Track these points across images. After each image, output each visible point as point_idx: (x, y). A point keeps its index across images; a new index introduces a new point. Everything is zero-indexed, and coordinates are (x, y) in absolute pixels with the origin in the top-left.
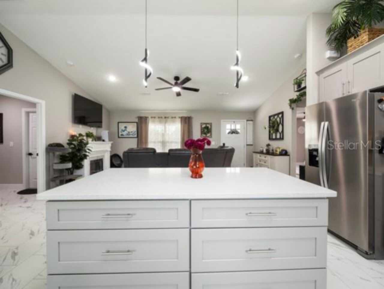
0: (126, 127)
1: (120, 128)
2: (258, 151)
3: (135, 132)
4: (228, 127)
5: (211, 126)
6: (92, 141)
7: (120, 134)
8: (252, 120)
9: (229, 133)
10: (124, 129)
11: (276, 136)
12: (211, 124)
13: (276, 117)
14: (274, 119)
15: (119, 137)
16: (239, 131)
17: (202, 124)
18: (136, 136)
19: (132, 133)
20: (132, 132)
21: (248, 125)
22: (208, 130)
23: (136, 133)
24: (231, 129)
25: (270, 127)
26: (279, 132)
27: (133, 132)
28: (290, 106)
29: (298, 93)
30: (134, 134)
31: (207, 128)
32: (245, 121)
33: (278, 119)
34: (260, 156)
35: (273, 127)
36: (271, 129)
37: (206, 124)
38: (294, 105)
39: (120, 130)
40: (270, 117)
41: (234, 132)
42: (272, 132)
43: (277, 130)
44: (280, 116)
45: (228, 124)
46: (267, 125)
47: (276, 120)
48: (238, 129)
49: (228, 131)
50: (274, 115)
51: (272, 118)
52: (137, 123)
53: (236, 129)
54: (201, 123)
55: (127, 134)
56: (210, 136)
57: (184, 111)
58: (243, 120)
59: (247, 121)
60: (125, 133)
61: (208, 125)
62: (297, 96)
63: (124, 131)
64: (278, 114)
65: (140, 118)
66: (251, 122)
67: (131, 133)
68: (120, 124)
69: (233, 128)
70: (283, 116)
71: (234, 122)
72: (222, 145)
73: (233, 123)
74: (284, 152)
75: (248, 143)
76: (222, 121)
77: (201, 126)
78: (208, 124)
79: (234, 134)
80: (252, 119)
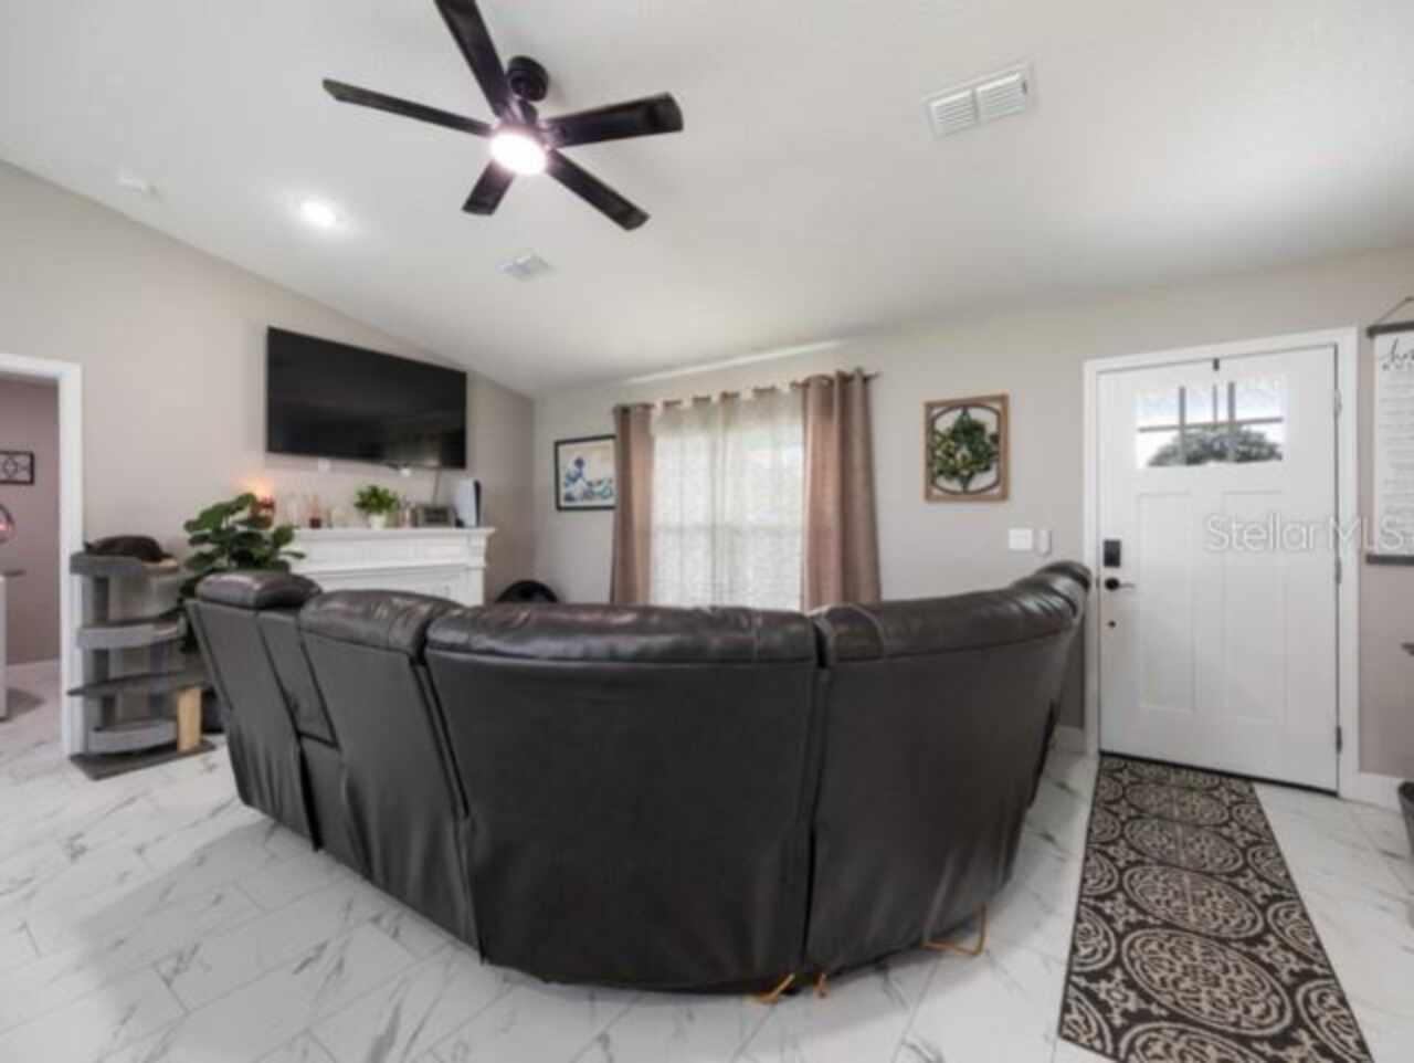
0: (579, 463)
1: (565, 468)
3: (610, 481)
4: (1160, 408)
5: (1002, 417)
6: (388, 525)
7: (563, 491)
9: (1161, 459)
10: (574, 469)
12: (1003, 406)
15: (559, 508)
16: (1273, 434)
17: (935, 411)
18: (613, 500)
19: (600, 488)
20: (600, 483)
22: (974, 452)
27: (604, 485)
30: (608, 492)
31: (968, 431)
37: (965, 405)
39: (563, 479)
41: (1214, 446)
48: (1263, 420)
49: (1151, 445)
52: (615, 438)
53: (1233, 424)
54: (930, 406)
55: (588, 495)
56: (995, 493)
59: (1375, 331)
60: (577, 489)
61: (976, 414)
63: (574, 480)
65: (623, 414)
67: (598, 489)
68: (562, 449)
69: (1204, 413)
73: (1209, 369)
76: (1092, 367)
77: (931, 423)
78: (978, 403)
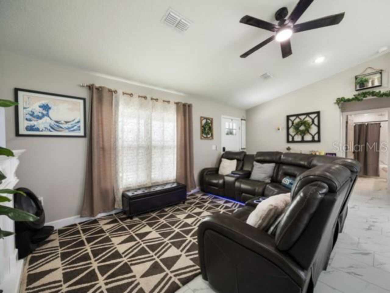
0: (46, 108)
1: (25, 107)
3: (78, 122)
4: (227, 125)
5: (212, 123)
7: (23, 123)
8: (245, 120)
10: (38, 111)
11: (303, 138)
12: (212, 120)
13: (303, 117)
14: (298, 120)
15: (19, 135)
16: (234, 131)
17: (202, 119)
18: (82, 133)
19: (69, 125)
20: (67, 122)
21: (242, 125)
23: (82, 124)
24: (229, 129)
25: (288, 128)
26: (311, 134)
27: (71, 123)
30: (75, 128)
31: (208, 124)
33: (309, 120)
35: (297, 128)
36: (291, 130)
37: (206, 119)
39: (23, 114)
40: (288, 117)
41: (230, 132)
42: (292, 134)
43: (306, 132)
44: (313, 116)
45: (227, 121)
46: (282, 126)
47: (303, 120)
49: (226, 131)
50: (298, 115)
52: (84, 100)
53: (232, 129)
54: (201, 117)
55: (52, 127)
56: (211, 138)
57: (182, 94)
58: (239, 119)
59: (242, 120)
60: (42, 124)
61: (208, 121)
62: (355, 95)
63: (39, 118)
64: (307, 114)
67: (64, 126)
68: (22, 95)
70: (318, 117)
73: (230, 120)
75: (243, 147)
77: (201, 121)
78: (209, 119)
79: (229, 136)
80: (245, 118)
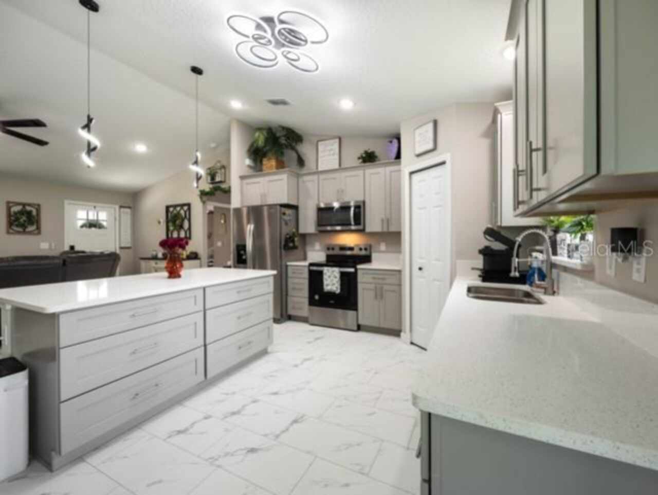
2: (150, 256)
4: (82, 215)
5: (38, 210)
8: (129, 207)
9: (82, 227)
11: (179, 234)
12: (37, 207)
13: (178, 209)
14: (175, 212)
16: (105, 224)
17: (11, 205)
21: (122, 215)
22: (29, 218)
24: (88, 220)
25: (167, 222)
26: (184, 230)
28: (201, 198)
29: (211, 186)
31: (26, 213)
32: (117, 207)
33: (182, 212)
34: (156, 264)
35: (174, 222)
36: (170, 224)
37: (24, 205)
38: (205, 198)
40: (168, 208)
41: (93, 225)
42: (171, 228)
43: (181, 227)
44: (186, 208)
45: (83, 209)
46: (163, 219)
47: (179, 213)
48: (103, 221)
49: (80, 223)
50: (175, 206)
51: (171, 209)
53: (97, 220)
54: (9, 203)
58: (114, 206)
59: (121, 207)
61: (29, 208)
62: (210, 188)
64: (182, 206)
66: (128, 210)
69: (92, 216)
70: (189, 209)
71: (95, 207)
72: (67, 248)
73: (93, 208)
74: (193, 256)
75: (123, 245)
76: (66, 202)
77: (9, 209)
78: (30, 205)
79: (93, 229)
80: (131, 205)
